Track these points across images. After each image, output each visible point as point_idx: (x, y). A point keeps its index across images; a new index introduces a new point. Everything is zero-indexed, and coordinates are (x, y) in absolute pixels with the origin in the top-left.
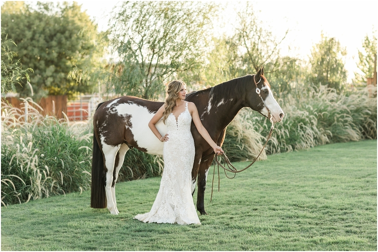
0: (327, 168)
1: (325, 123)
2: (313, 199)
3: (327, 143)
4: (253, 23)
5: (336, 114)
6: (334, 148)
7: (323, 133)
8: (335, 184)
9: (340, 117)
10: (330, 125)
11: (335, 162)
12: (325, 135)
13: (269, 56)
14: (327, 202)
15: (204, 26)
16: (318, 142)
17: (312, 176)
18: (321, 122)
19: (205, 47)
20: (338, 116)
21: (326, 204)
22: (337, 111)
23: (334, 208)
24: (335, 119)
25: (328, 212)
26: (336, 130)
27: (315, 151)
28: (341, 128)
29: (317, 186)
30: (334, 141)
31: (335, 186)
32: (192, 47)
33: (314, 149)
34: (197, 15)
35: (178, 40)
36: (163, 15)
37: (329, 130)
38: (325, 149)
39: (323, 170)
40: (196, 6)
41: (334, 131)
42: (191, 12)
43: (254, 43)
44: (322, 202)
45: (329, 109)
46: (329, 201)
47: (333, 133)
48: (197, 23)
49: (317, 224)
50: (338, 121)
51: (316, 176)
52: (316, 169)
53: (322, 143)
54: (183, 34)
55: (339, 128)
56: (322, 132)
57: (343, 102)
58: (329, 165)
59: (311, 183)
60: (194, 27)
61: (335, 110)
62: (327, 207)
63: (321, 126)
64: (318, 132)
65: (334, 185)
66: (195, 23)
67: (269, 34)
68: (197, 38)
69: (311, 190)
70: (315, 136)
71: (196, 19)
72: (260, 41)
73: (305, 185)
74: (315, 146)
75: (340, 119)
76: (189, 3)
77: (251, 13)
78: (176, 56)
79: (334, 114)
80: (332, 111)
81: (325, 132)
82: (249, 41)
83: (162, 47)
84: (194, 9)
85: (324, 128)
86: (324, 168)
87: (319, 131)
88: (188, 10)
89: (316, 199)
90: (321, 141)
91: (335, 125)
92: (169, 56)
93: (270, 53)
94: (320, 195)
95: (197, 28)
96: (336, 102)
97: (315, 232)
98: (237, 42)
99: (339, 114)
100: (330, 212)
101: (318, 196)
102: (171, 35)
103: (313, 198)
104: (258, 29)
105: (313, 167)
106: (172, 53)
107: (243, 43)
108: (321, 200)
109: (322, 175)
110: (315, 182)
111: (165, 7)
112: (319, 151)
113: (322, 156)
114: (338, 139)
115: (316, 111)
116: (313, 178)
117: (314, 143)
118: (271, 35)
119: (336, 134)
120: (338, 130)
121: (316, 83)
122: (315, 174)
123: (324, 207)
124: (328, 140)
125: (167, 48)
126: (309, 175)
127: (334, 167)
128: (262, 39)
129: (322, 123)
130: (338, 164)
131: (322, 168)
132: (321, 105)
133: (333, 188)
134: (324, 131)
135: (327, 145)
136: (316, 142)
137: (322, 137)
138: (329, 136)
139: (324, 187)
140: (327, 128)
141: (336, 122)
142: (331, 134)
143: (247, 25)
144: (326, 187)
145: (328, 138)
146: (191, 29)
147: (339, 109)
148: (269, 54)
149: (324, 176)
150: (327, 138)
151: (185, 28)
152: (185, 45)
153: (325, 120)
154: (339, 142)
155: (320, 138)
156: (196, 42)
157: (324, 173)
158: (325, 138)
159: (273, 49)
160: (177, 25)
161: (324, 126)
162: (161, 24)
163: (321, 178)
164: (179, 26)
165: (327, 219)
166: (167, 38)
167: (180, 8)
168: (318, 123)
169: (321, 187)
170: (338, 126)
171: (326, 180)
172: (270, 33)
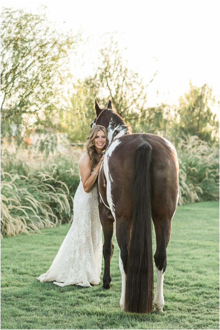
0: (198, 231)
1: (195, 179)
2: (183, 273)
3: (196, 201)
4: (118, 62)
5: (207, 169)
6: (204, 207)
7: (193, 190)
8: (210, 253)
9: (212, 173)
10: (200, 181)
11: (207, 225)
12: (195, 192)
13: (135, 100)
14: (201, 279)
15: (59, 60)
16: (187, 199)
17: (182, 241)
18: (190, 177)
19: (60, 85)
20: (210, 171)
21: (199, 281)
22: (209, 165)
23: (210, 288)
24: (207, 174)
25: (203, 293)
26: (207, 187)
27: (183, 210)
28: (213, 185)
29: (187, 255)
30: (204, 199)
31: (209, 256)
32: (45, 85)
33: (181, 207)
34: (51, 47)
35: (29, 75)
36: (12, 45)
37: (200, 186)
38: (195, 208)
39: (193, 234)
40: (51, 36)
41: (204, 188)
42: (45, 43)
43: (118, 85)
44: (195, 277)
45: (200, 163)
46: (203, 277)
47: (203, 190)
48: (51, 56)
49: (189, 310)
50: (209, 177)
51: (185, 242)
52: (186, 233)
53: (190, 201)
54: (35, 69)
55: (210, 184)
56: (191, 188)
57: (215, 156)
58: (200, 228)
59: (179, 250)
60: (47, 61)
61: (206, 164)
62: (201, 286)
63: (190, 181)
64: (188, 189)
65: (208, 254)
66: (48, 57)
67: (135, 76)
68: (51, 74)
69: (181, 260)
70: (184, 193)
71: (51, 52)
72: (124, 83)
73: (173, 253)
74: (183, 205)
75: (212, 175)
76: (42, 33)
77: (116, 51)
78: (26, 94)
79: (205, 168)
80: (203, 165)
81: (195, 189)
82: (113, 82)
83: (10, 83)
84: (48, 40)
85: (194, 184)
86: (195, 232)
87: (189, 187)
88: (41, 41)
89: (187, 274)
90: (190, 198)
91: (206, 181)
92: (18, 94)
93: (136, 96)
94: (191, 268)
95: (52, 62)
96: (207, 156)
97: (188, 323)
98: (99, 82)
99: (210, 169)
100: (206, 293)
101: (189, 268)
102: (21, 70)
103: (183, 271)
104: (123, 70)
105: (182, 230)
106: (22, 91)
107: (105, 84)
108: (193, 274)
109: (192, 241)
110: (184, 249)
111: (14, 36)
112: (188, 210)
113: (192, 217)
114: (209, 197)
115: (185, 165)
116: (182, 244)
117: (182, 201)
118: (138, 77)
119: (206, 192)
120: (209, 186)
121: (186, 133)
122: (185, 239)
123: (197, 285)
124: (197, 198)
125: (16, 84)
126: (178, 241)
127: (206, 231)
128: (127, 80)
129: (191, 179)
130: (210, 228)
131: (192, 232)
132: (191, 158)
133: (207, 259)
134: (193, 187)
135: (197, 204)
136: (184, 200)
137: (191, 194)
138: (198, 193)
139: (196, 257)
140: (196, 184)
141: (207, 178)
142: (202, 191)
143: (110, 63)
144: (198, 257)
145: (198, 195)
146: (44, 63)
147: (211, 164)
148: (135, 98)
149: (195, 242)
150: (196, 195)
151: (37, 62)
152: (37, 82)
153: (195, 175)
154: (209, 200)
155: (188, 195)
156: (50, 79)
157: (194, 239)
158: (194, 196)
159: (139, 93)
160: (29, 57)
161: (194, 183)
162: (9, 56)
163: (192, 245)
164: (30, 59)
165: (203, 303)
166: (16, 73)
167: (31, 38)
168: (187, 178)
169: (191, 257)
170: (210, 182)
171: (198, 247)
172: (136, 74)
